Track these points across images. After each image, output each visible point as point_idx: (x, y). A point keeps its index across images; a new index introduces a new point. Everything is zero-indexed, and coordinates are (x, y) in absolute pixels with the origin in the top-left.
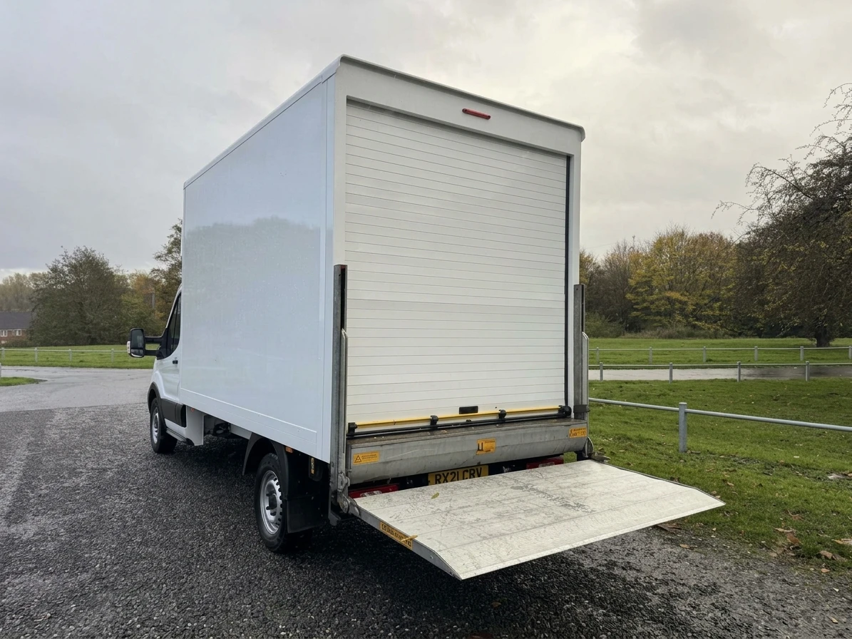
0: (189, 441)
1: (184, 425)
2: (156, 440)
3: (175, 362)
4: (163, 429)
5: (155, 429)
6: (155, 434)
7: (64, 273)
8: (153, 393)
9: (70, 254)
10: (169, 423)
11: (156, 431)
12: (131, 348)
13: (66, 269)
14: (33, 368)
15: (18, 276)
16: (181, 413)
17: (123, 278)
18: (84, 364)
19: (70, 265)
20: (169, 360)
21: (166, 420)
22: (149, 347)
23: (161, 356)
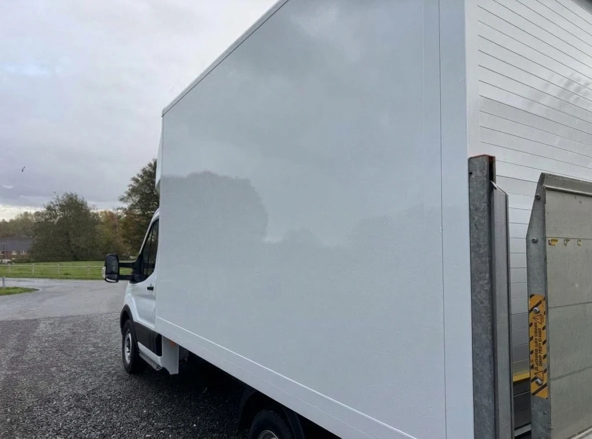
0: (164, 371)
1: (159, 353)
2: (128, 361)
3: (151, 289)
4: (135, 351)
5: (127, 349)
6: (128, 355)
7: (55, 210)
8: (126, 315)
9: (60, 198)
10: (141, 346)
11: (129, 352)
12: (106, 274)
13: (57, 208)
14: (30, 279)
15: (26, 214)
16: (156, 342)
17: (96, 215)
18: (68, 276)
19: (60, 205)
20: (143, 285)
21: (139, 344)
22: (123, 271)
23: (134, 280)
